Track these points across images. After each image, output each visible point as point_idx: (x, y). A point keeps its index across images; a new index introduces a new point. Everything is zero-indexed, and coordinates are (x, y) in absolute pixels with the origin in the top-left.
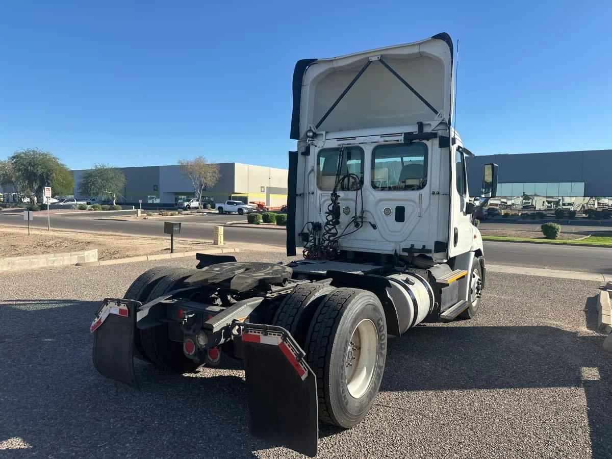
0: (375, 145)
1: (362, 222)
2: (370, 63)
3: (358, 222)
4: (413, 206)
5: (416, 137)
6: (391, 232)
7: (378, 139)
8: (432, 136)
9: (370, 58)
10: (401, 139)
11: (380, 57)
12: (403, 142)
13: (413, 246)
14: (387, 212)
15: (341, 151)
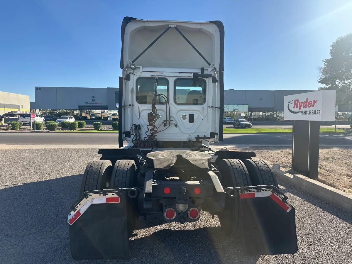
0: (176, 78)
1: (170, 123)
2: (169, 28)
3: (167, 123)
4: (199, 114)
5: (200, 76)
6: (186, 128)
7: (178, 74)
8: (209, 76)
9: (170, 25)
10: (192, 75)
11: (176, 26)
12: (192, 77)
13: (198, 135)
14: (184, 117)
15: (156, 80)
